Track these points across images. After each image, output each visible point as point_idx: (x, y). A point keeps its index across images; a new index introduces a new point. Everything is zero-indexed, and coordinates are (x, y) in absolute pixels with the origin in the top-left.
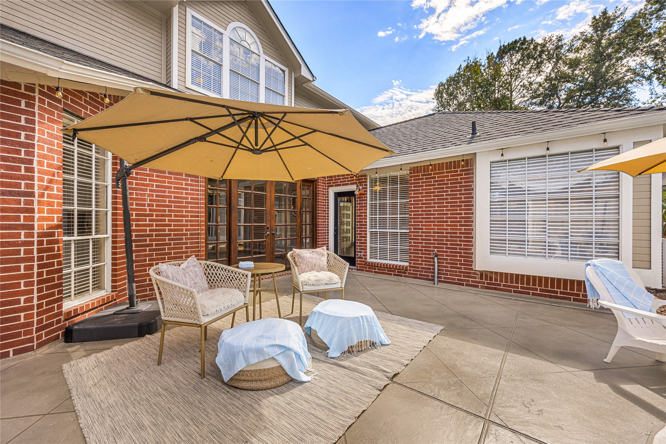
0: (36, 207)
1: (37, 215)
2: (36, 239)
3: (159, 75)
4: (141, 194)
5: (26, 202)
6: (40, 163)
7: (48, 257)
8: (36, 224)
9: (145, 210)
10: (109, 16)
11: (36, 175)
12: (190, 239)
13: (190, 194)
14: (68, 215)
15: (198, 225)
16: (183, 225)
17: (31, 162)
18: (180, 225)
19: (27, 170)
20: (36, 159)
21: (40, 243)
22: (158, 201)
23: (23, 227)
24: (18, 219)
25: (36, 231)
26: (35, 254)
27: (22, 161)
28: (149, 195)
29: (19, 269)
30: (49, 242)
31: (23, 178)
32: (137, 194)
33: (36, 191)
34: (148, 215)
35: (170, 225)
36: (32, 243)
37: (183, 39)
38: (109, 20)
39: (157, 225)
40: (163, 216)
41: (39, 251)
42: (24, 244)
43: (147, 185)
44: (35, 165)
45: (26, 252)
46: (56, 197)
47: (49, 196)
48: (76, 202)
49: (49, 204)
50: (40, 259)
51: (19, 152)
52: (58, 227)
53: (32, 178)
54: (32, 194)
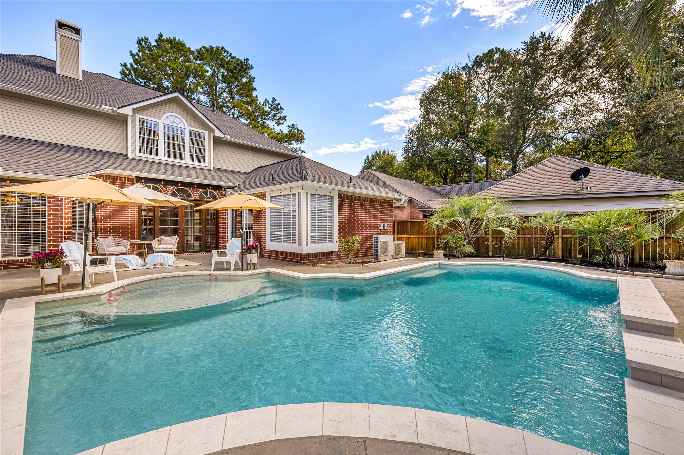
0: (64, 220)
1: (64, 223)
2: (64, 231)
3: (123, 150)
4: (105, 214)
5: (61, 219)
6: (65, 207)
7: (68, 237)
8: (64, 226)
9: (108, 220)
10: (96, 126)
11: (64, 210)
12: (130, 233)
13: (130, 213)
14: (74, 223)
15: (135, 227)
16: (127, 227)
17: (62, 206)
18: (125, 227)
19: (61, 209)
20: (64, 205)
21: (65, 232)
22: (114, 216)
23: (60, 227)
24: (59, 224)
25: (64, 228)
26: (64, 235)
27: (60, 206)
28: (109, 214)
29: (59, 240)
30: (68, 232)
31: (60, 211)
32: (103, 214)
33: (64, 215)
34: (109, 222)
35: (128, 227)
36: (62, 232)
37: (134, 131)
38: (96, 128)
39: (113, 227)
40: (116, 223)
41: (65, 234)
42: (60, 232)
43: (109, 209)
44: (63, 207)
45: (61, 234)
46: (70, 217)
47: (68, 217)
48: (77, 218)
49: (68, 219)
50: (65, 237)
51: (59, 204)
52: (71, 227)
53: (62, 211)
54: (62, 217)
